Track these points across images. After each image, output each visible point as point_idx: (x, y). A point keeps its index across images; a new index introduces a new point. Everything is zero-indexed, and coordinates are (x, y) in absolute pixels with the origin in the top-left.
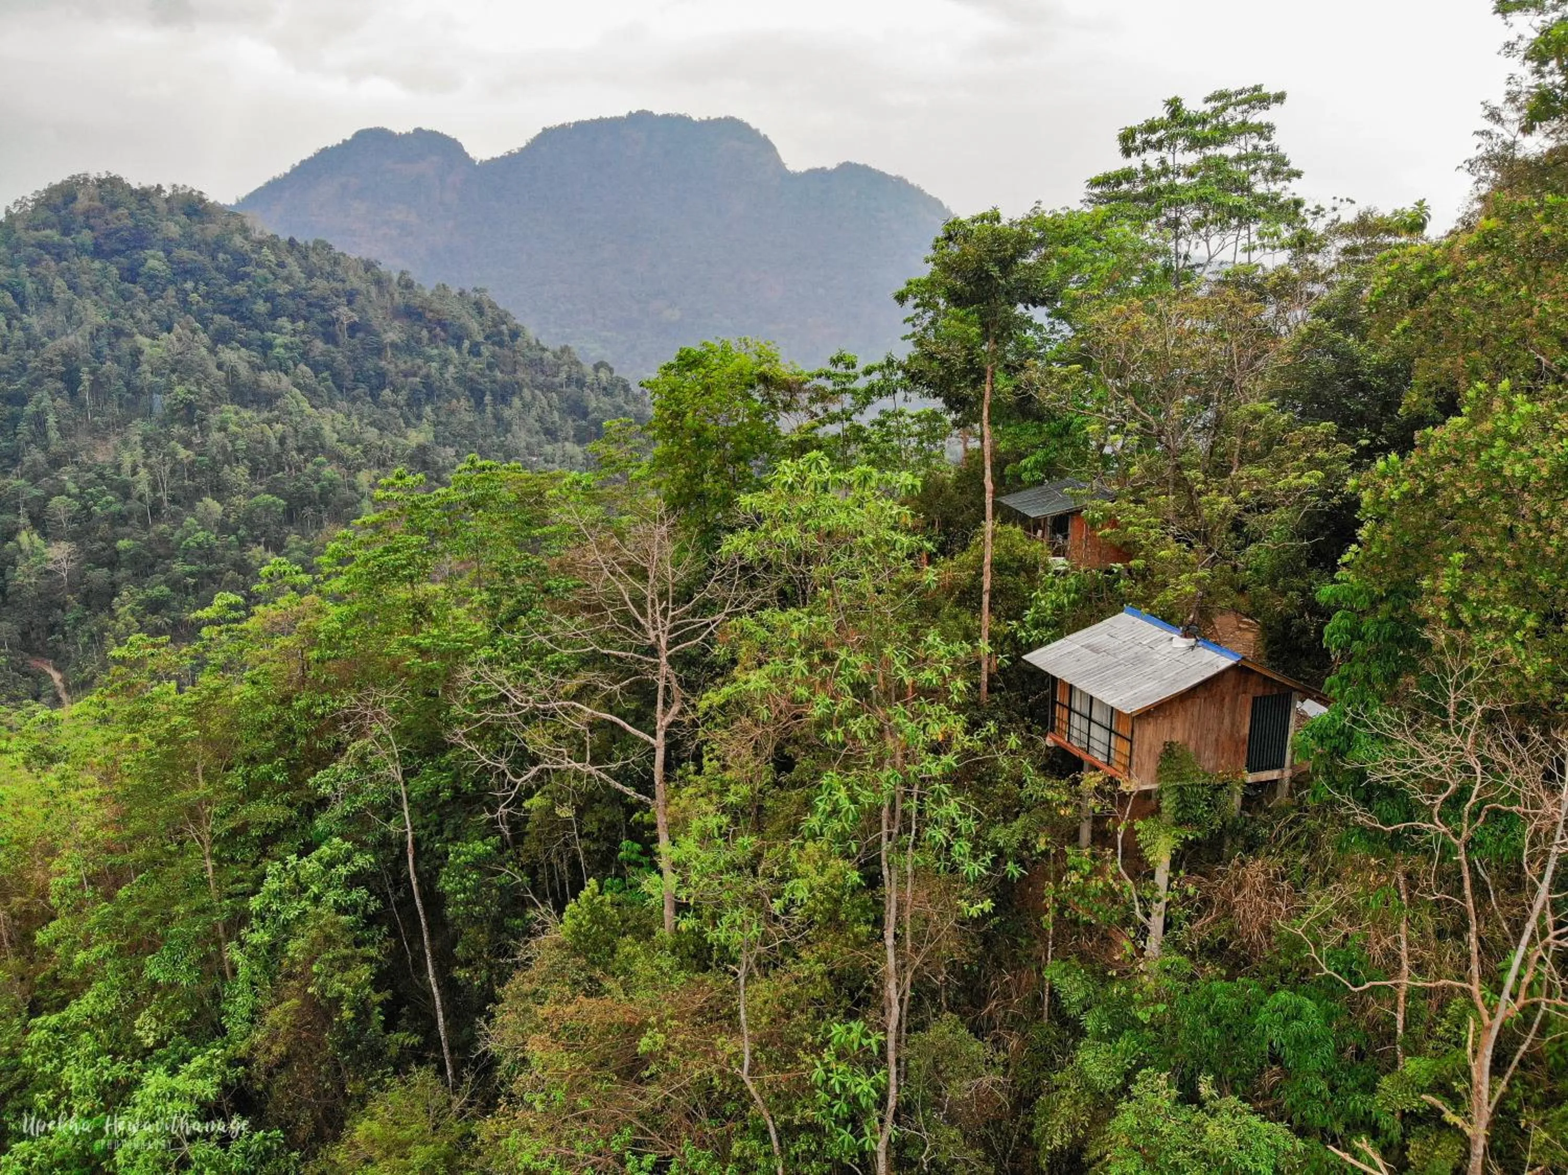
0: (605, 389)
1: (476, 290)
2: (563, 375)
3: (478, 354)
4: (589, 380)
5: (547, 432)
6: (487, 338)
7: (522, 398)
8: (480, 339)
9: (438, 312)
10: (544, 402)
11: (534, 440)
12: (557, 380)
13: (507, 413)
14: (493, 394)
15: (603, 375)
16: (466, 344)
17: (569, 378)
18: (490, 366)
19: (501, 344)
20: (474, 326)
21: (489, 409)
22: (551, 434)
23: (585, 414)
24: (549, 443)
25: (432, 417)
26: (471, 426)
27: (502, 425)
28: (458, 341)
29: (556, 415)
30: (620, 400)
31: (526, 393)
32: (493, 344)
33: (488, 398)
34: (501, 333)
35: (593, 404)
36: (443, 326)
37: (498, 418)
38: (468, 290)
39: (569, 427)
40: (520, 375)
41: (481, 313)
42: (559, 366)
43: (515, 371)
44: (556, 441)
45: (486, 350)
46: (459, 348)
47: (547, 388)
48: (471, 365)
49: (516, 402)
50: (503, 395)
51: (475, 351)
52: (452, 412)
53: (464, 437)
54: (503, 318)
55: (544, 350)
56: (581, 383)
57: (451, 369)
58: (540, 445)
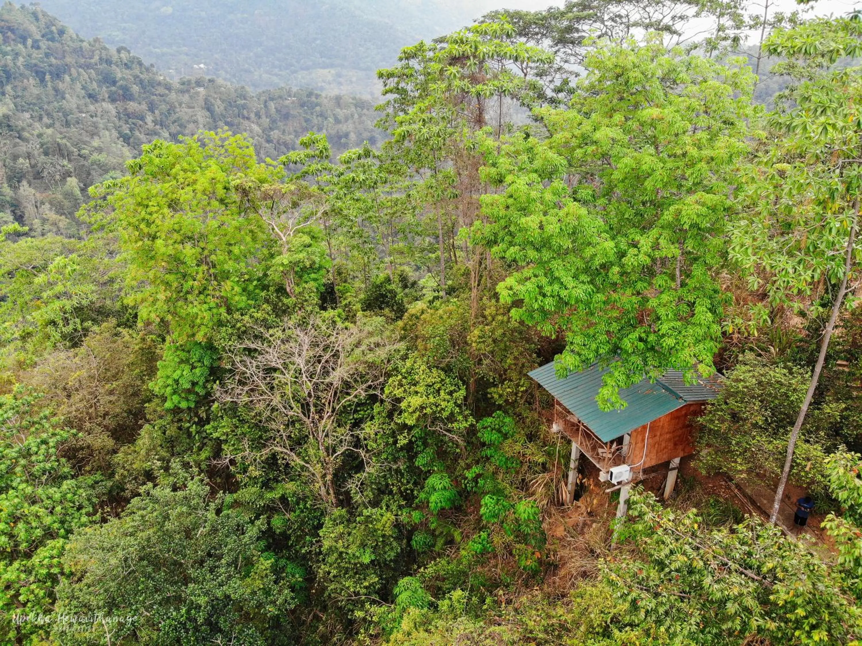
0: (126, 64)
1: (31, 4)
2: (97, 58)
3: (38, 48)
4: (115, 58)
5: (90, 96)
6: (43, 36)
7: (70, 75)
8: (38, 37)
9: (7, 21)
10: (86, 76)
11: (82, 102)
12: (93, 61)
13: (61, 86)
14: (51, 73)
15: (123, 55)
16: (29, 42)
17: (101, 59)
18: (47, 55)
19: (53, 40)
20: (33, 29)
21: (49, 84)
22: (92, 97)
23: (114, 83)
24: (92, 103)
25: (12, 93)
26: (39, 98)
27: (59, 94)
28: (24, 39)
29: (95, 85)
30: (137, 71)
31: (73, 71)
32: (48, 40)
33: (48, 77)
34: (52, 32)
35: (119, 75)
36: (11, 29)
37: (56, 90)
38: (27, 5)
39: (104, 91)
40: (68, 59)
41: (37, 19)
42: (93, 52)
43: (64, 57)
44: (96, 101)
45: (44, 44)
46: (24, 43)
47: (87, 67)
48: (34, 55)
49: (67, 78)
50: (57, 75)
51: (36, 46)
52: (25, 89)
53: (34, 104)
54: (51, 23)
55: (82, 41)
56: (109, 62)
57: (21, 59)
58: (86, 105)
